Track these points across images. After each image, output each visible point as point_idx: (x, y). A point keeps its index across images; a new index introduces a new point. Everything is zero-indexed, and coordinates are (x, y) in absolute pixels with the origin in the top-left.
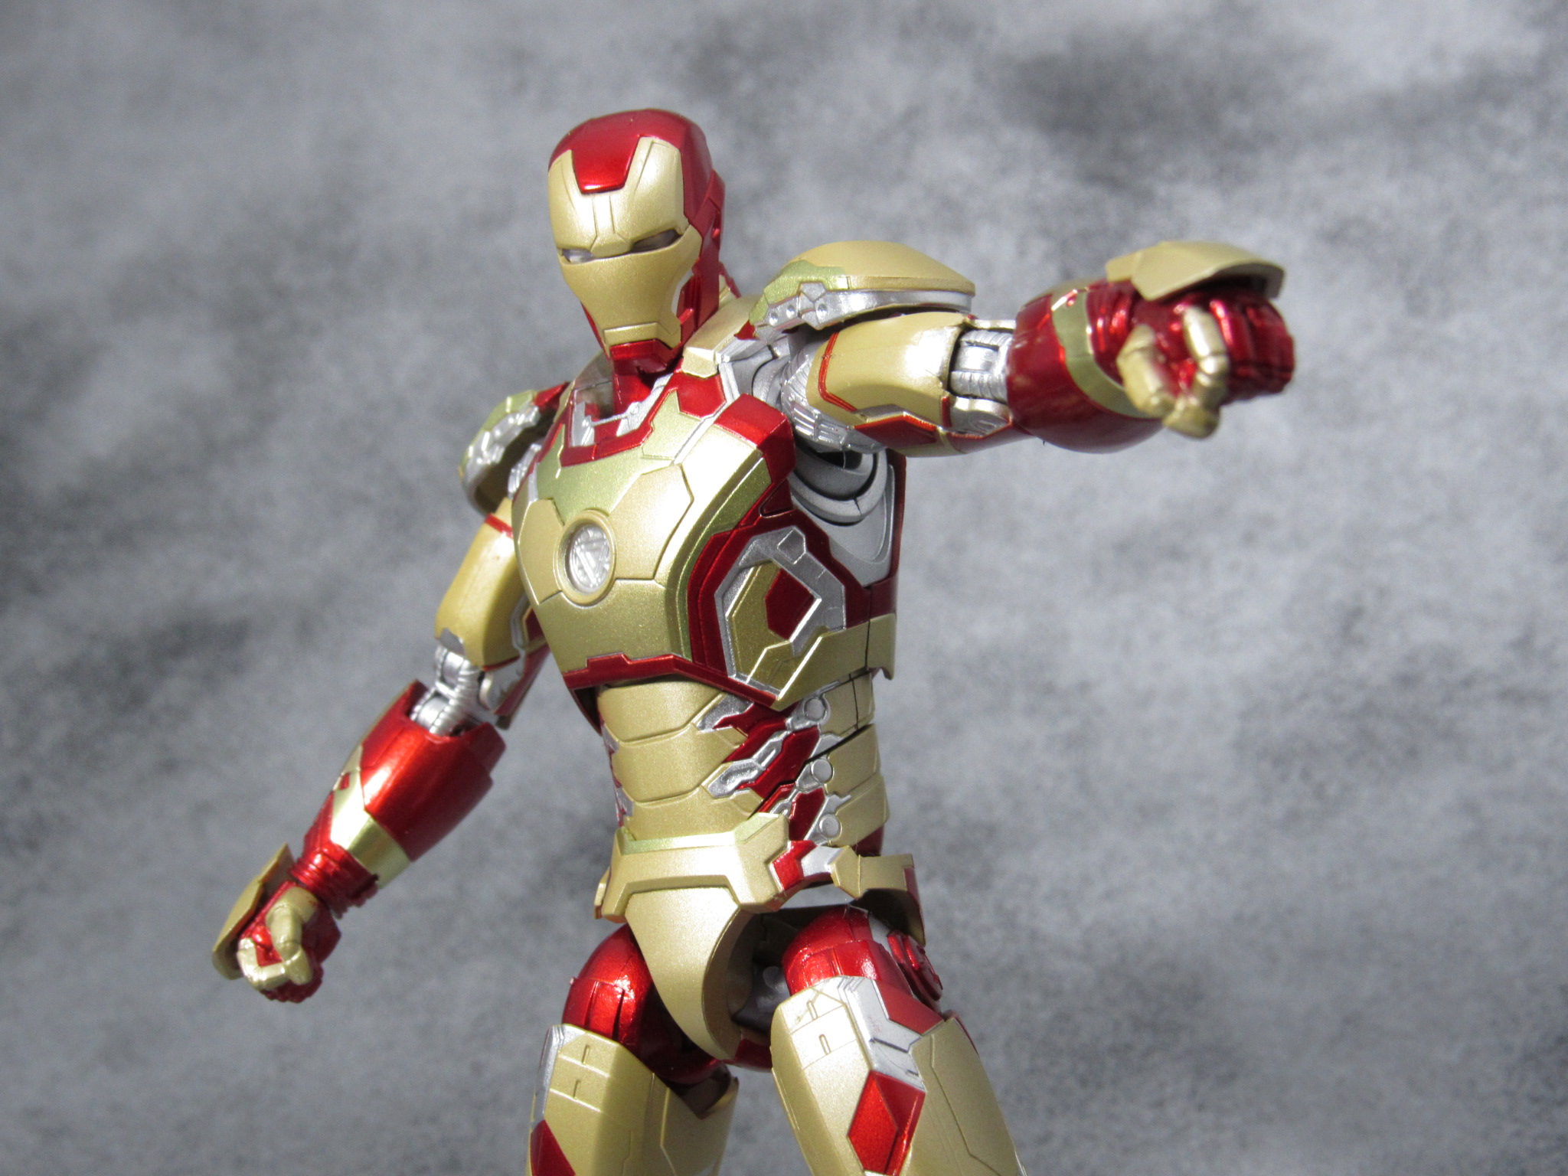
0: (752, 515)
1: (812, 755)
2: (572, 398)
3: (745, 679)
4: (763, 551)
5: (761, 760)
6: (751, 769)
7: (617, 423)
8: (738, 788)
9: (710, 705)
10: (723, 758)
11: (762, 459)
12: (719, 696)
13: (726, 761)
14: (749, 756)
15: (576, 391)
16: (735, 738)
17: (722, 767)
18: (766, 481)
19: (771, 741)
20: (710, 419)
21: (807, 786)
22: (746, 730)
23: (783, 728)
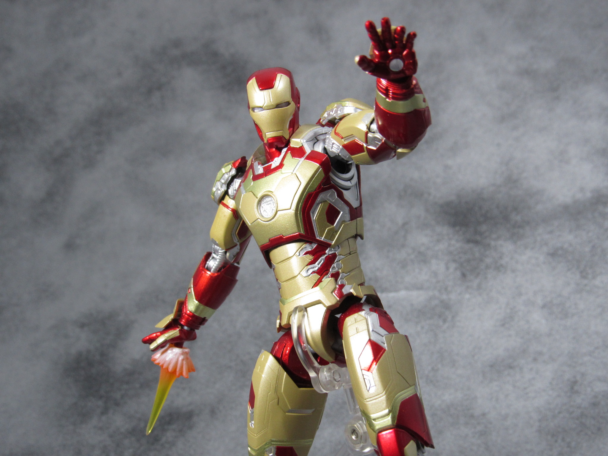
0: (319, 186)
1: (335, 262)
2: (252, 161)
3: (322, 239)
4: (323, 197)
5: (318, 264)
6: (316, 267)
7: (271, 165)
8: (312, 273)
9: (301, 248)
10: (306, 264)
11: (321, 169)
12: (304, 245)
13: (307, 265)
14: (315, 263)
15: (253, 159)
16: (310, 258)
17: (306, 267)
18: (323, 175)
19: (322, 258)
20: (303, 159)
21: (334, 271)
22: (313, 255)
23: (325, 254)
